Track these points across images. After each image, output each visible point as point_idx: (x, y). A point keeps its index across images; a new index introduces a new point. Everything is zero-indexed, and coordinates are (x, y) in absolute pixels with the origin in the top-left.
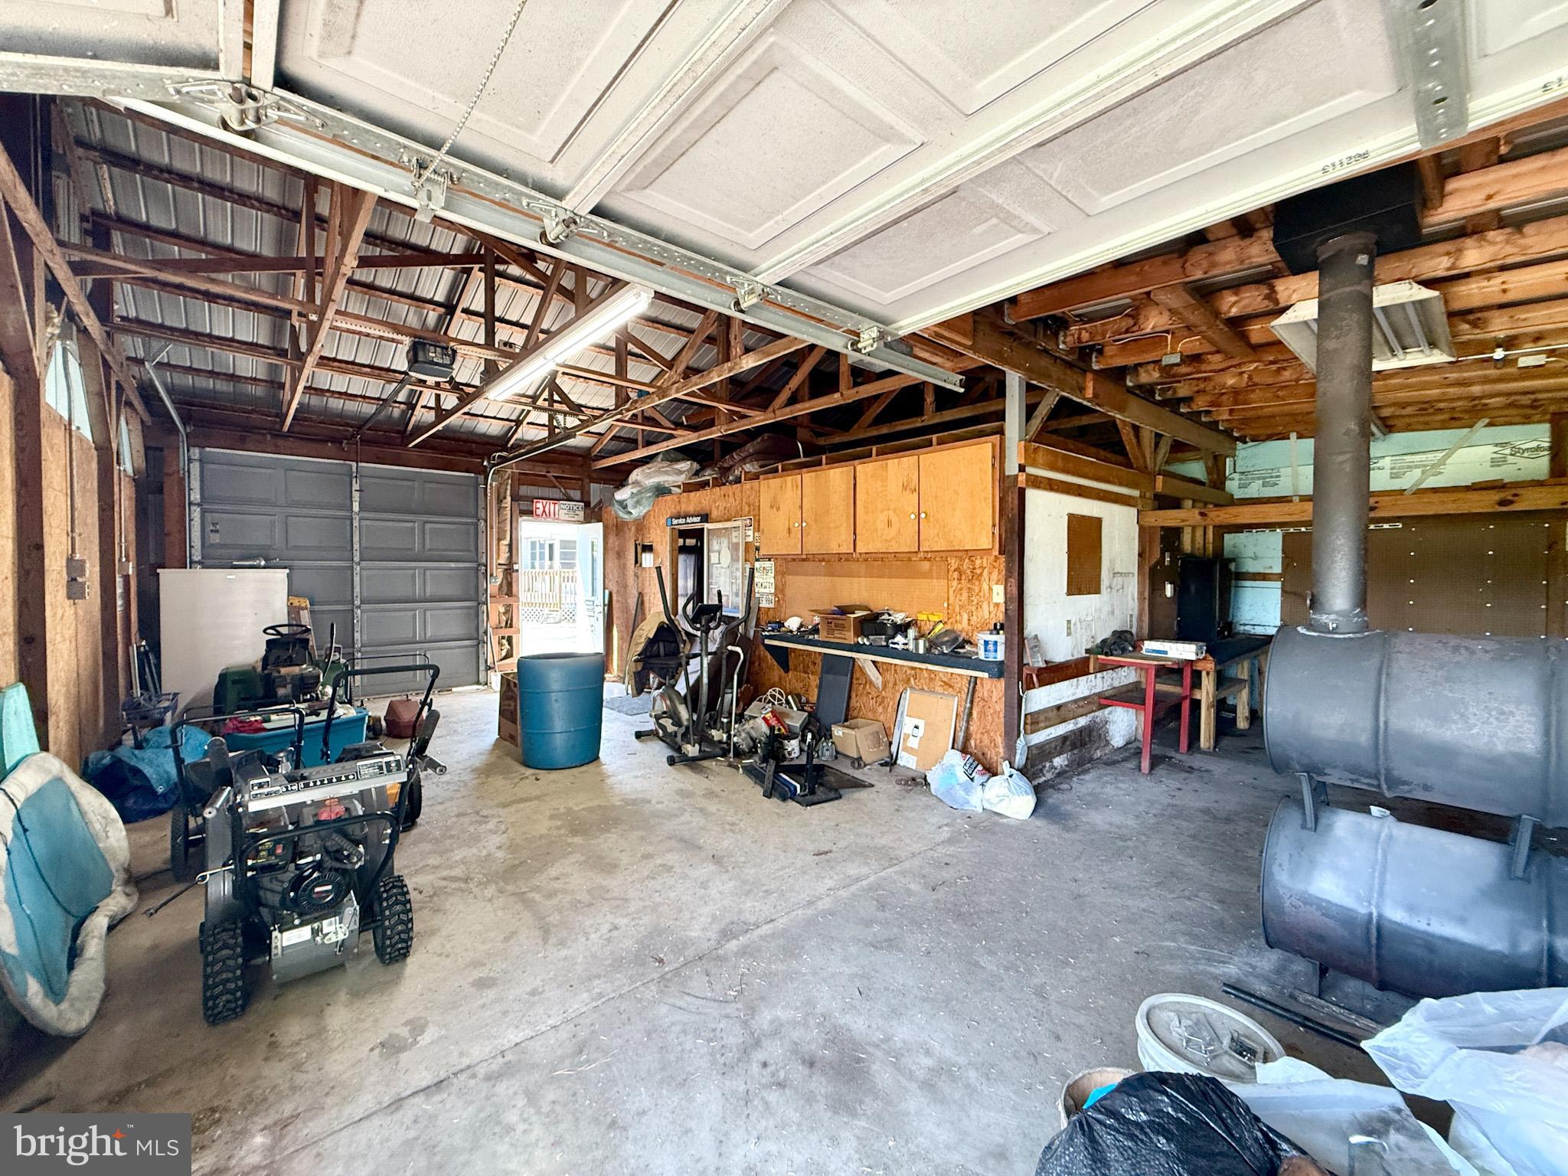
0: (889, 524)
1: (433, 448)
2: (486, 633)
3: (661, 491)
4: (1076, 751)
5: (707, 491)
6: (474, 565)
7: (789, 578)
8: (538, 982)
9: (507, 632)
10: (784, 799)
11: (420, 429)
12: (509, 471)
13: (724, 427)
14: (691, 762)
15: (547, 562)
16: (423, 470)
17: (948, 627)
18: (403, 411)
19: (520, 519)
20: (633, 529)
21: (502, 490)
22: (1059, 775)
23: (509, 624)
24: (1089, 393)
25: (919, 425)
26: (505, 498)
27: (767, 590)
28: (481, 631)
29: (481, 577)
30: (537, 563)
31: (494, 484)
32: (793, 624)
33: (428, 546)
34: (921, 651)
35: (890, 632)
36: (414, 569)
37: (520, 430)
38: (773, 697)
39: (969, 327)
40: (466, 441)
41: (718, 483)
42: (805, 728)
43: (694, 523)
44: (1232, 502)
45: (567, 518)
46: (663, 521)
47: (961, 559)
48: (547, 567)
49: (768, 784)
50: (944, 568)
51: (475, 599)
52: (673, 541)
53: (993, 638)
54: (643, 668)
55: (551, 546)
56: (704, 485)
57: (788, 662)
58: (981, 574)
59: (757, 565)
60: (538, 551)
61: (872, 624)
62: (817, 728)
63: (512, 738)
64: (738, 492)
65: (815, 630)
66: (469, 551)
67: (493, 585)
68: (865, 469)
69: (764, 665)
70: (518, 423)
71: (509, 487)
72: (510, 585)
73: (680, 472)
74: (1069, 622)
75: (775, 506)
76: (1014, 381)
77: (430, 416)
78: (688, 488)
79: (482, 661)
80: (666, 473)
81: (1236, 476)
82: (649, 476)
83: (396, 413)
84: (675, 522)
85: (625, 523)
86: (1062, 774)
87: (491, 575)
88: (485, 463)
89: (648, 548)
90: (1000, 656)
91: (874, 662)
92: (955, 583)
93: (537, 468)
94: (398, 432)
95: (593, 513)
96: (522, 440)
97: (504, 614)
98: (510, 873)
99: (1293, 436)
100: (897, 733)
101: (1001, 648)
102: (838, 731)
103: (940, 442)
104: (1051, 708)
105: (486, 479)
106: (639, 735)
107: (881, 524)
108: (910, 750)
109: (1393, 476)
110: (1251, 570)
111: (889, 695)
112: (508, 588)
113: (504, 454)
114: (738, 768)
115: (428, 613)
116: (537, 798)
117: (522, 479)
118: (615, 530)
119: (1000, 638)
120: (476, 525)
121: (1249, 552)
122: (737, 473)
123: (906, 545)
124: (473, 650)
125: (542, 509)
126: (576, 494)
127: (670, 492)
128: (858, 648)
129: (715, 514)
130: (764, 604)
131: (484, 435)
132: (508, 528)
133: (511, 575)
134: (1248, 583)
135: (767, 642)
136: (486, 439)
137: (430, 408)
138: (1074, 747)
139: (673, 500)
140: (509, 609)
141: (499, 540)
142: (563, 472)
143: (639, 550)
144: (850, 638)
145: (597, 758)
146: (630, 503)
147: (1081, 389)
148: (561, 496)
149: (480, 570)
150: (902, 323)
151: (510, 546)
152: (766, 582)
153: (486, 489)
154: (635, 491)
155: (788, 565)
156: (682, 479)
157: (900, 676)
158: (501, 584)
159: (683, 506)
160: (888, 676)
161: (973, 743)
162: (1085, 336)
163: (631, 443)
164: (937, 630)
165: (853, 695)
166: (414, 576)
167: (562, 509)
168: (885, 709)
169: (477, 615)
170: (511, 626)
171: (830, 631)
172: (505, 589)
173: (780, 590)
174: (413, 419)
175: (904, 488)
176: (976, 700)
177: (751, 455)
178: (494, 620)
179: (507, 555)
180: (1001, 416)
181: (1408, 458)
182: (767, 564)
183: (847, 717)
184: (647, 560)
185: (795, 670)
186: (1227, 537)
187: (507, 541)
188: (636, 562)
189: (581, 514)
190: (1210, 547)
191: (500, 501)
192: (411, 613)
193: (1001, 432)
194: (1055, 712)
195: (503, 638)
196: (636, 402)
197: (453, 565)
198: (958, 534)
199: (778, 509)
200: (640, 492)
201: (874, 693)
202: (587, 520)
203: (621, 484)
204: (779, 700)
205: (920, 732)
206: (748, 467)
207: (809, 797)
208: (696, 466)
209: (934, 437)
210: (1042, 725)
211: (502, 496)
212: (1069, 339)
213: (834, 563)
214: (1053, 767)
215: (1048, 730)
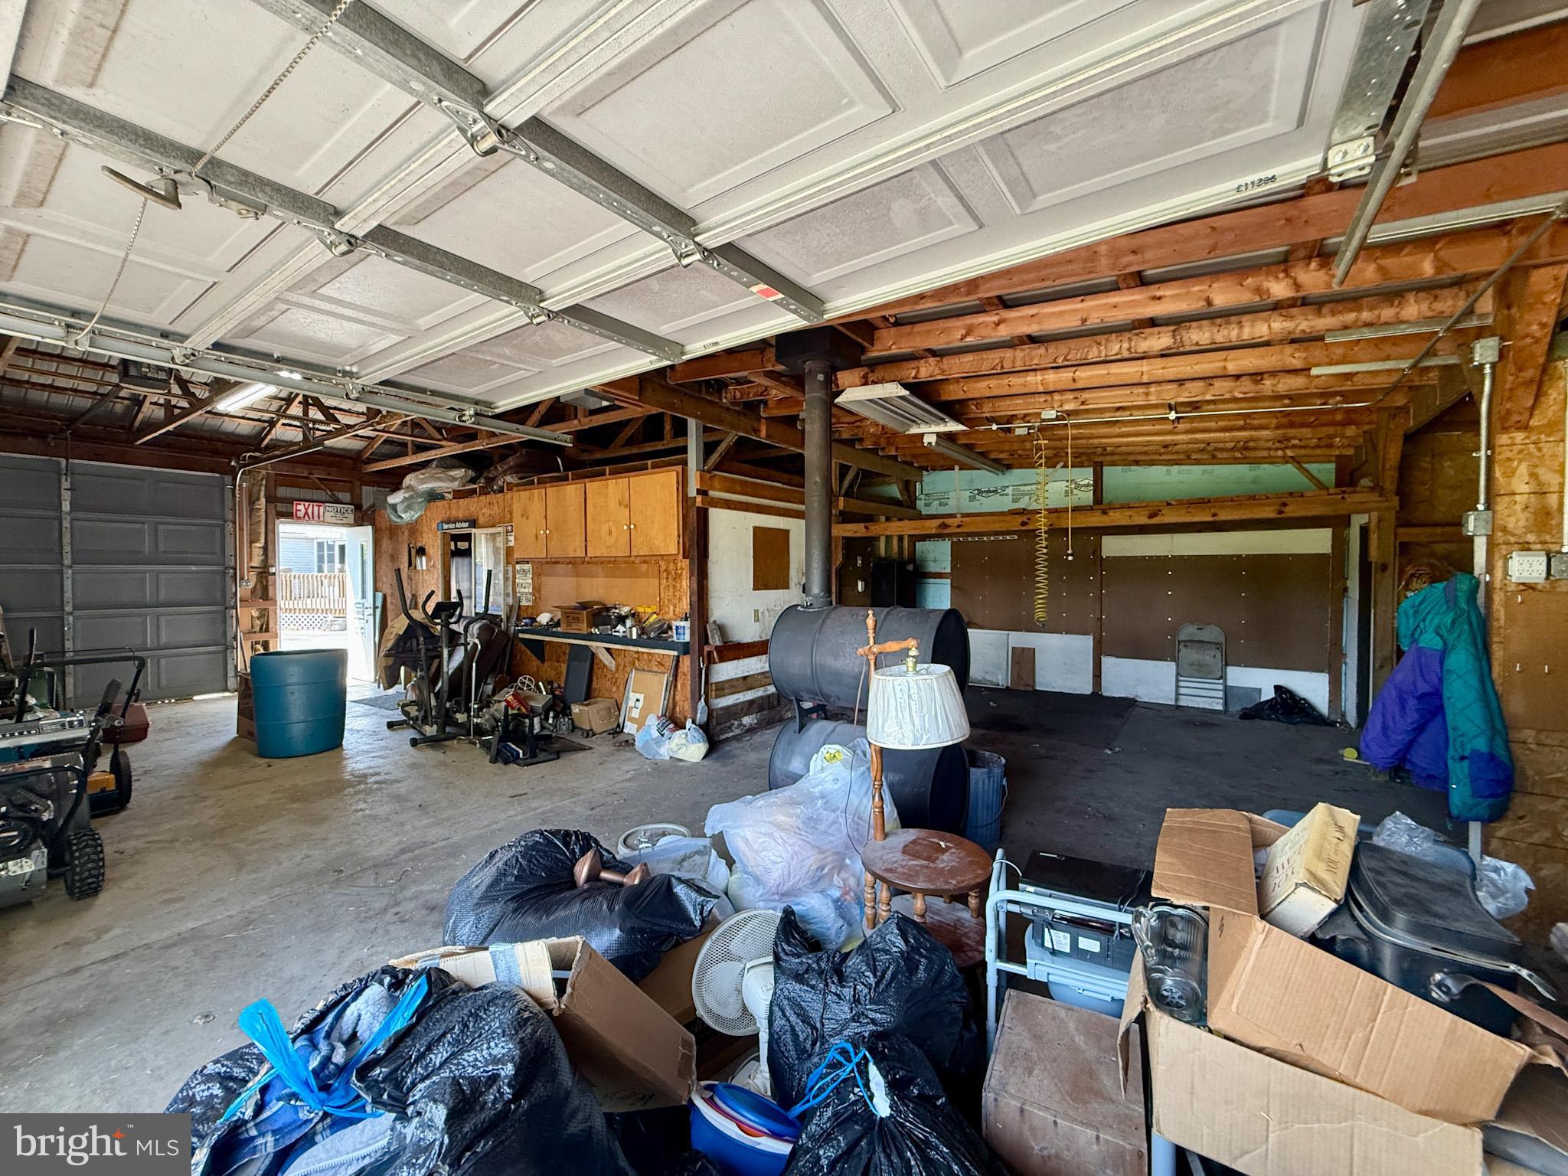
0: (610, 533)
1: (169, 446)
2: (235, 638)
3: (433, 497)
4: (765, 712)
5: (475, 499)
6: (221, 568)
7: (544, 579)
8: (225, 894)
9: (262, 637)
10: (506, 762)
11: (150, 426)
12: (264, 472)
13: (486, 441)
14: (433, 742)
15: (337, 565)
16: (154, 469)
17: (660, 617)
18: (127, 407)
19: (277, 521)
20: (406, 532)
21: (255, 490)
22: (748, 731)
23: (265, 628)
24: (763, 433)
25: (660, 447)
26: (258, 499)
27: (526, 590)
28: (230, 636)
29: (229, 580)
30: (326, 566)
31: (244, 485)
32: (544, 618)
33: (161, 548)
34: (634, 637)
35: (614, 623)
36: (145, 572)
37: (273, 432)
38: (523, 683)
39: (636, 385)
40: (210, 439)
41: (484, 492)
42: (547, 710)
43: (462, 528)
44: (920, 517)
45: (334, 520)
46: (434, 526)
47: (668, 562)
48: (337, 571)
49: (493, 751)
50: (657, 569)
51: (222, 605)
52: (445, 545)
53: (682, 624)
54: (395, 663)
55: (342, 548)
56: (472, 492)
57: (543, 653)
58: (681, 574)
59: (518, 567)
60: (326, 553)
61: (601, 615)
62: (559, 706)
63: (251, 734)
64: (501, 500)
65: (558, 624)
66: (214, 553)
67: (244, 589)
68: (593, 486)
69: (524, 658)
70: (272, 424)
71: (263, 488)
72: (265, 589)
73: (454, 479)
74: (756, 611)
75: (525, 515)
76: (692, 424)
77: (160, 413)
78: (458, 495)
79: (230, 668)
80: (440, 479)
81: (923, 497)
82: (423, 482)
83: (119, 407)
84: (445, 526)
85: (398, 527)
86: (751, 730)
87: (242, 578)
88: (233, 463)
89: (421, 551)
90: (687, 638)
91: (608, 650)
92: (664, 581)
93: (297, 470)
94: (123, 427)
95: (363, 516)
96: (277, 440)
97: (258, 618)
98: (220, 832)
99: (957, 467)
100: (624, 706)
101: (687, 632)
102: (576, 709)
103: (653, 467)
104: (737, 679)
105: (235, 479)
106: (391, 725)
107: (604, 532)
108: (633, 720)
109: (1015, 501)
110: (933, 570)
111: (621, 676)
112: (264, 590)
113: (257, 454)
114: (475, 744)
115: (163, 619)
116: (265, 780)
117: (279, 480)
118: (385, 535)
119: (687, 624)
120: (223, 528)
121: (931, 556)
122: (500, 483)
123: (621, 551)
124: (221, 656)
125: (303, 511)
126: (346, 497)
127: (443, 498)
128: (590, 637)
129: (481, 520)
130: (524, 603)
131: (232, 434)
132: (263, 530)
133: (266, 579)
134: (932, 581)
135: (521, 636)
136: (235, 439)
137: (161, 405)
138: (761, 709)
139: (444, 506)
140: (264, 614)
141: (251, 542)
142: (329, 474)
143: (413, 552)
144: (584, 628)
145: (341, 745)
146: (400, 508)
147: (757, 431)
148: (328, 498)
149: (229, 573)
150: (500, 404)
151: (265, 549)
152: (525, 583)
153: (234, 490)
154: (407, 495)
155: (544, 567)
156: (455, 485)
157: (628, 659)
158: (255, 588)
159: (454, 512)
160: (619, 660)
161: (678, 709)
162: (738, 394)
163: (401, 449)
164: (651, 620)
165: (595, 678)
166: (143, 580)
167: (329, 511)
168: (618, 688)
169: (224, 621)
170: (267, 630)
171: (569, 624)
172: (259, 592)
173: (537, 589)
174: (140, 416)
175: (620, 504)
176: (680, 674)
177: (511, 468)
178: (245, 623)
179: (262, 557)
180: (684, 450)
181: (1022, 488)
182: (526, 567)
183: (588, 696)
184: (422, 563)
185: (550, 660)
186: (918, 544)
187: (261, 544)
188: (410, 564)
189: (351, 517)
190: (906, 553)
191: (252, 502)
192: (139, 620)
193: (685, 463)
194: (741, 681)
195: (257, 643)
196: (385, 417)
197: (193, 568)
198: (656, 542)
199: (527, 518)
200: (411, 497)
201: (610, 676)
202: (359, 522)
203: (396, 487)
204: (528, 686)
205: (640, 705)
206: (509, 479)
207: (530, 761)
208: (471, 473)
209: (649, 462)
210: (727, 691)
211: (254, 497)
212: (729, 395)
213: (579, 565)
214: (742, 725)
215: (736, 696)
